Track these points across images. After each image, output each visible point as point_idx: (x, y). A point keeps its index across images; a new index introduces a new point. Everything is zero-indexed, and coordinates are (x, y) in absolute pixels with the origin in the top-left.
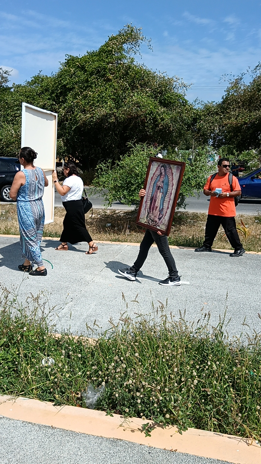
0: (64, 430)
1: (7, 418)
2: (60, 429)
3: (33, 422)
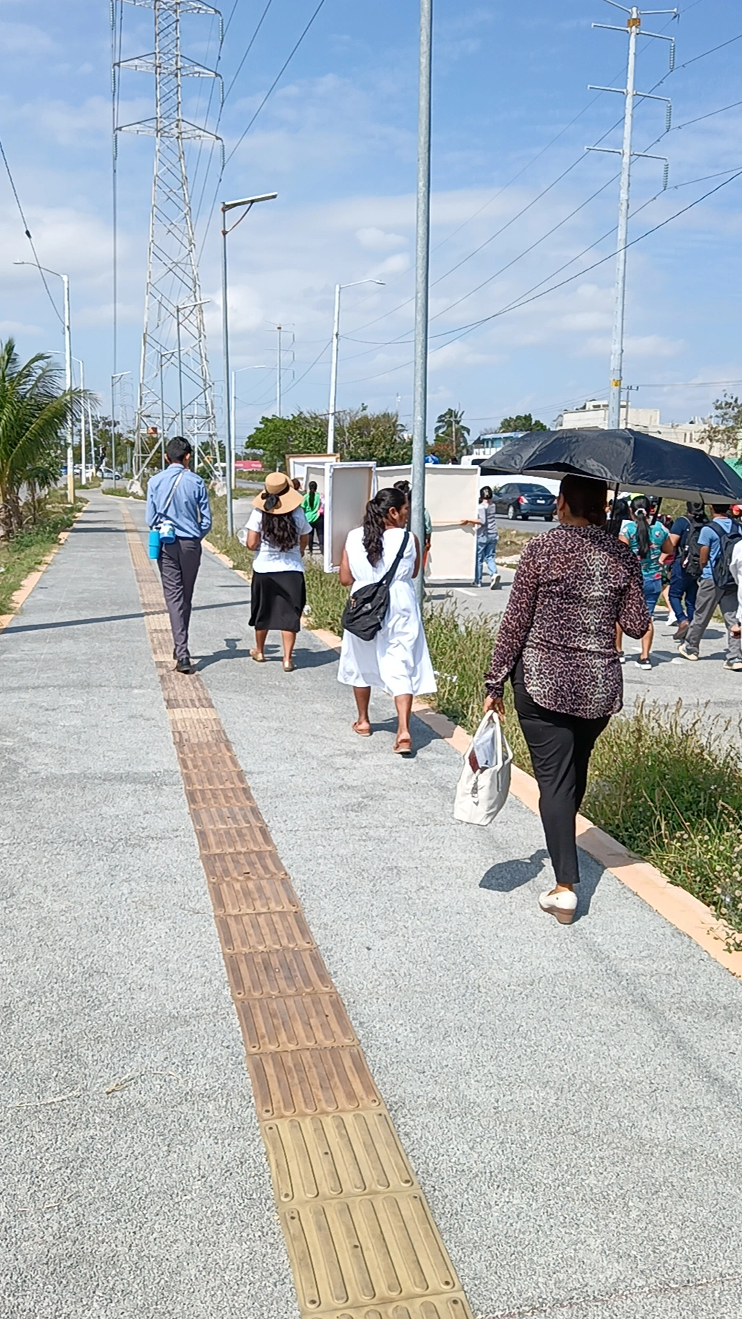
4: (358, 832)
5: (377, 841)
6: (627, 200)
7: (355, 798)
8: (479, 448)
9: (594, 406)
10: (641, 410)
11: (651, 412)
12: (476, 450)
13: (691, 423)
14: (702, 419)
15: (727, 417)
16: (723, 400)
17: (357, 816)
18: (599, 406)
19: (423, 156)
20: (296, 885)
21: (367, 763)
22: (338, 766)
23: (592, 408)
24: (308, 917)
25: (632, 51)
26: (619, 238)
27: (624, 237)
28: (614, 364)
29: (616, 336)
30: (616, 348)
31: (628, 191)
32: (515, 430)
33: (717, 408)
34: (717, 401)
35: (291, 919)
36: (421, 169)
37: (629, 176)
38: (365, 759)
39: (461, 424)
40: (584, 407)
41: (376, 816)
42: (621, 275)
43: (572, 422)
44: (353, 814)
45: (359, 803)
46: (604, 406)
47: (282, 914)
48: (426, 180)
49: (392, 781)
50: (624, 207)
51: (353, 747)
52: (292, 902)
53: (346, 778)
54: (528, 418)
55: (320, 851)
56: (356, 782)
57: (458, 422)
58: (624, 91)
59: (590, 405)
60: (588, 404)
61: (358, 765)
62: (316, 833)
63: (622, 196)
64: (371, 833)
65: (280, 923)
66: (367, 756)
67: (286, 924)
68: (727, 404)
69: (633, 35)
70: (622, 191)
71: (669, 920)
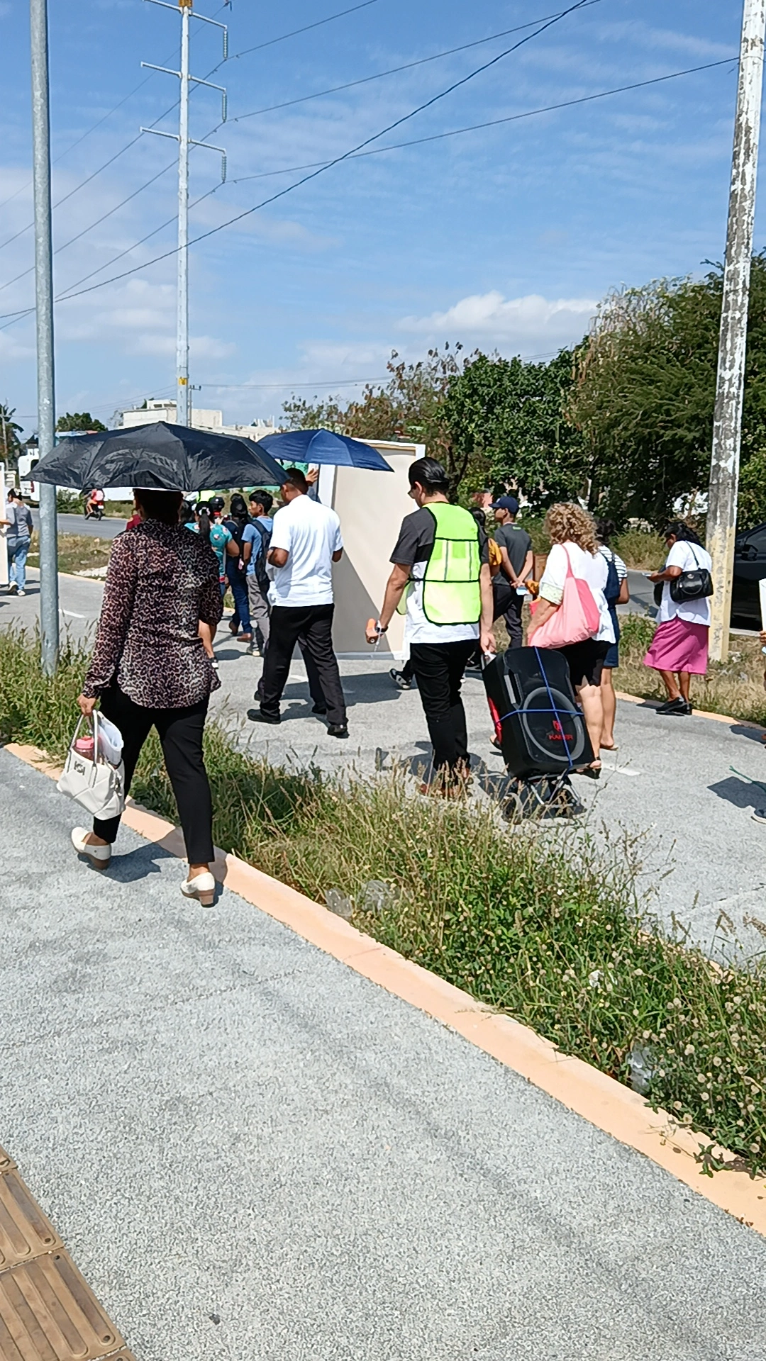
0: (545, 1093)
1: (460, 1036)
2: (540, 1089)
3: (500, 1060)
4: (93, 1034)
5: (127, 1047)
6: (187, 190)
7: (62, 964)
8: (33, 448)
9: (156, 406)
10: (203, 411)
11: (214, 413)
12: (30, 451)
13: (254, 425)
14: (265, 422)
15: (296, 419)
16: (291, 401)
17: (77, 1000)
18: (160, 406)
19: (39, 57)
20: (32, 1180)
21: (54, 893)
22: (13, 905)
23: (153, 408)
24: (82, 1261)
25: (185, 32)
26: (180, 228)
27: (185, 228)
28: (181, 361)
29: (182, 332)
30: (182, 344)
31: (187, 180)
32: (71, 430)
33: (286, 410)
34: (286, 403)
35: (52, 1277)
36: (37, 74)
37: (187, 164)
38: (48, 885)
39: (11, 421)
40: (145, 406)
41: (107, 995)
42: (184, 267)
43: (132, 420)
44: (70, 999)
45: (73, 974)
46: (166, 405)
47: (32, 1266)
48: (45, 89)
49: (102, 921)
50: (183, 197)
51: (24, 866)
52: (43, 1231)
53: (34, 926)
54: (87, 416)
55: (45, 1089)
56: (51, 933)
57: (7, 419)
58: (179, 73)
59: (150, 404)
60: (148, 402)
61: (42, 899)
62: (27, 1049)
63: (181, 184)
64: (113, 1032)
65: (36, 1293)
66: (49, 880)
67: (49, 1295)
68: (295, 406)
69: (185, 16)
70: (181, 179)
71: (600, 1126)
